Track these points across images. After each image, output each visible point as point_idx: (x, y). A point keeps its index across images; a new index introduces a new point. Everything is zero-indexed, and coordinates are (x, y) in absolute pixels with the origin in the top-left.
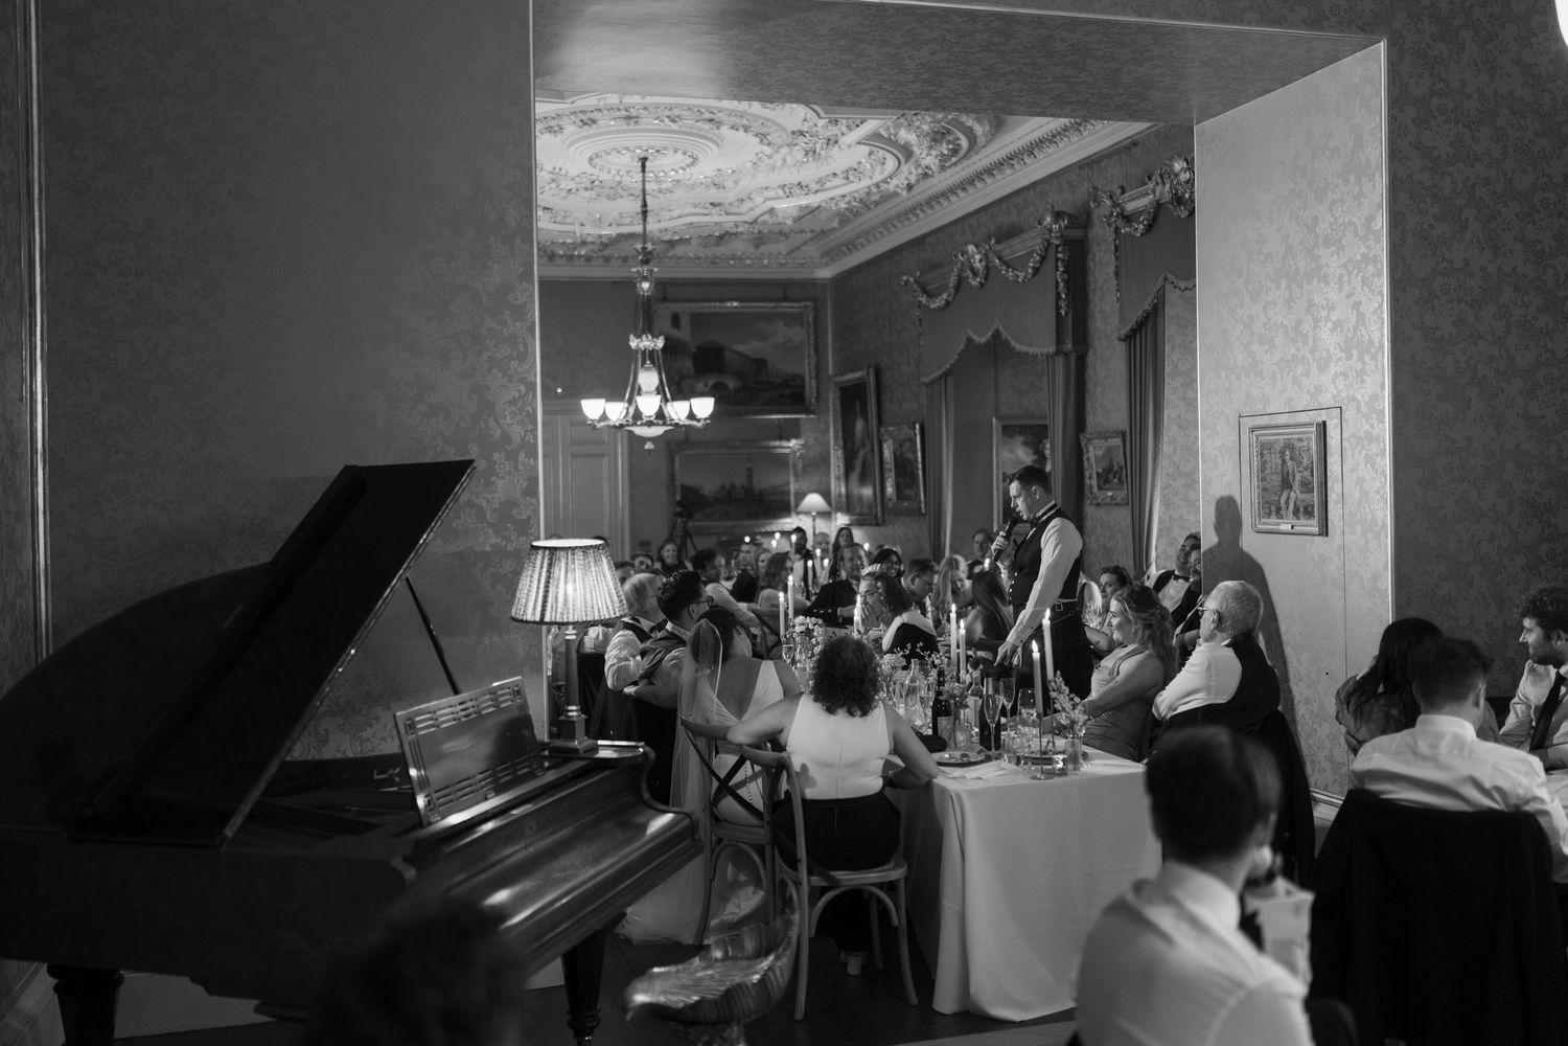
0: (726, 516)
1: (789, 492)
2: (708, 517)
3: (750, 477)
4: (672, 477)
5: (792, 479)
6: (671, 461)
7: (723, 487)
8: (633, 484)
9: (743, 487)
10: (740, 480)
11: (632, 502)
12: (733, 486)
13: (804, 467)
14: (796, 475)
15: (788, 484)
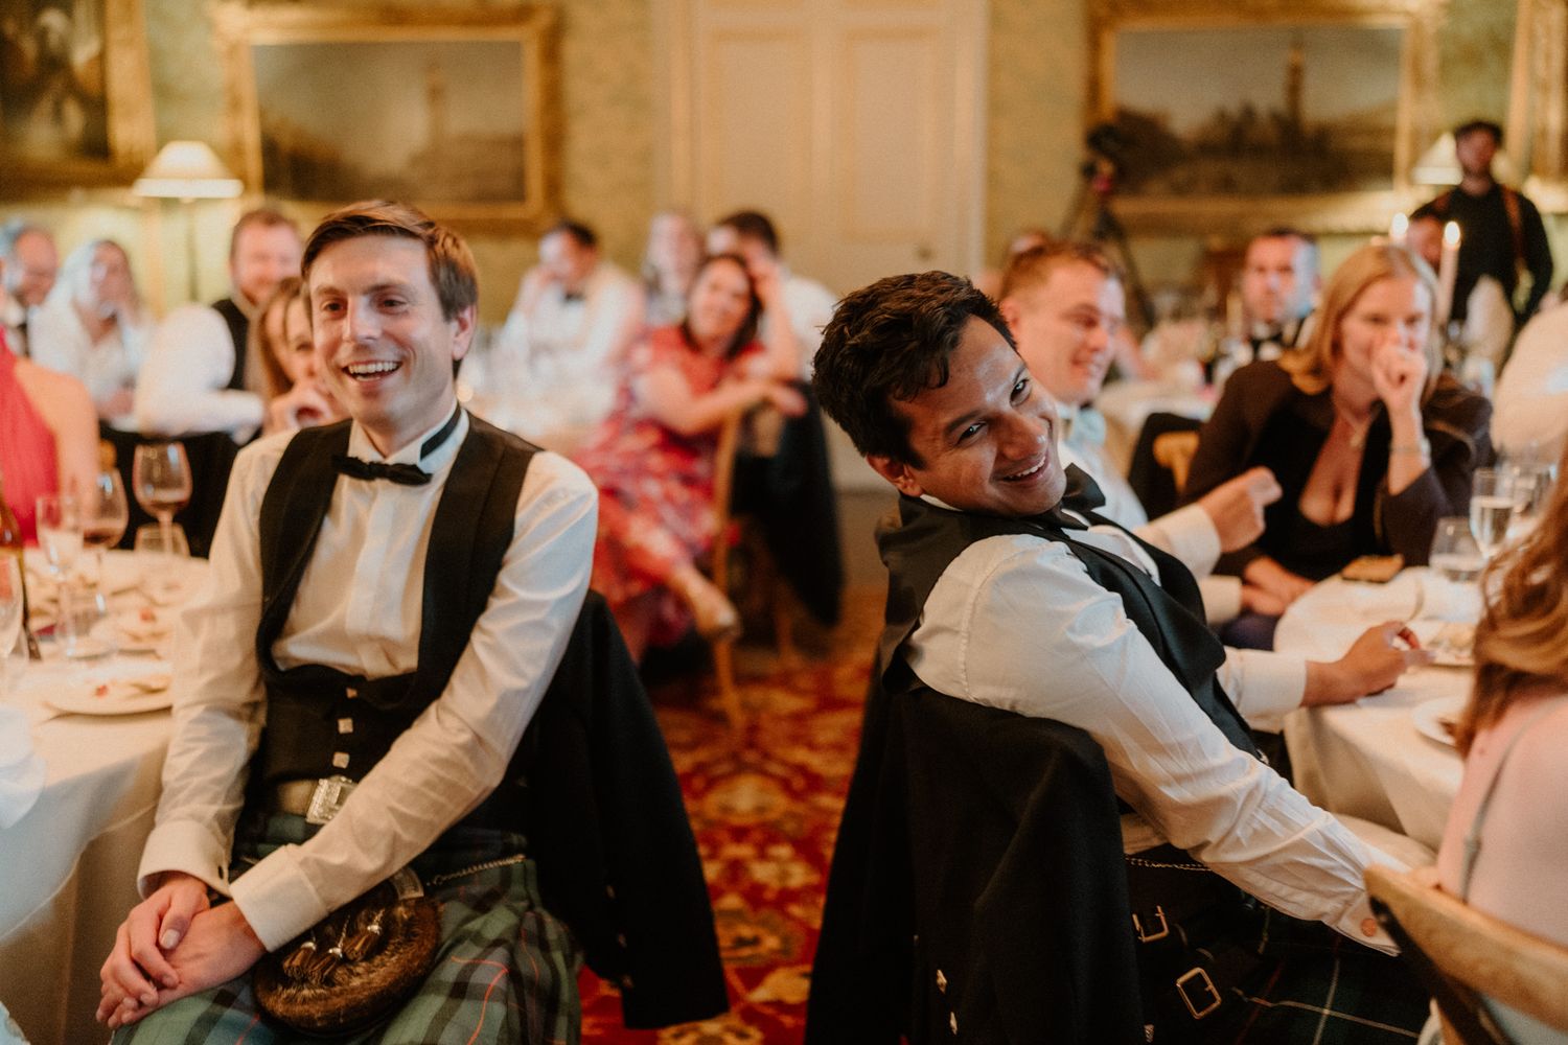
0: (1226, 187)
1: (1391, 132)
2: (1181, 191)
3: (1294, 89)
4: (1094, 88)
5: (1405, 92)
6: (1094, 44)
7: (1222, 116)
8: (996, 107)
9: (1276, 118)
10: (1268, 98)
11: (992, 150)
12: (1249, 113)
13: (1445, 64)
14: (1419, 81)
15: (1392, 107)
